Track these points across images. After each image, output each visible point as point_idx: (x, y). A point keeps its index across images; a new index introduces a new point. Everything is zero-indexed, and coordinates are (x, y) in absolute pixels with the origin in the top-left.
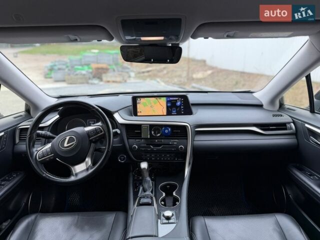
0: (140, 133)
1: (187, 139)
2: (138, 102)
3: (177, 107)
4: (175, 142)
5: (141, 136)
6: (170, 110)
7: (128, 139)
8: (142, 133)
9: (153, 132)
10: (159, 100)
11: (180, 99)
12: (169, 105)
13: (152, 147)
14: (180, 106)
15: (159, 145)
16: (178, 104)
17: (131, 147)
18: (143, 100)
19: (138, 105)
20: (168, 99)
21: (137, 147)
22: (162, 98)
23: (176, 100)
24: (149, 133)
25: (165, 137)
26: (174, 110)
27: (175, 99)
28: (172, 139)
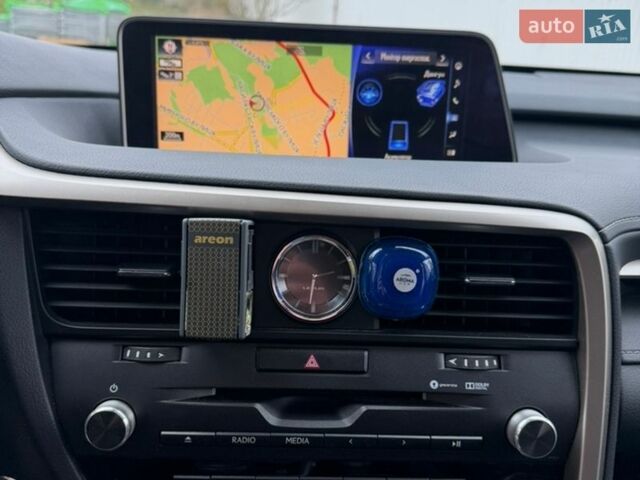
0: (169, 290)
1: (574, 351)
2: (161, 63)
3: (418, 115)
4: (473, 373)
5: (174, 318)
6: (375, 131)
7: (49, 337)
8: (184, 294)
9: (280, 287)
10: (303, 58)
11: (443, 62)
12: (369, 95)
13: (272, 419)
14: (442, 106)
15: (329, 403)
16: (431, 92)
17: (73, 414)
18: (196, 54)
19: (164, 89)
20: (368, 60)
21: (127, 418)
22: (329, 49)
23: (420, 69)
24: (247, 293)
25: (385, 324)
26: (399, 135)
27: (409, 58)
28: (450, 348)
